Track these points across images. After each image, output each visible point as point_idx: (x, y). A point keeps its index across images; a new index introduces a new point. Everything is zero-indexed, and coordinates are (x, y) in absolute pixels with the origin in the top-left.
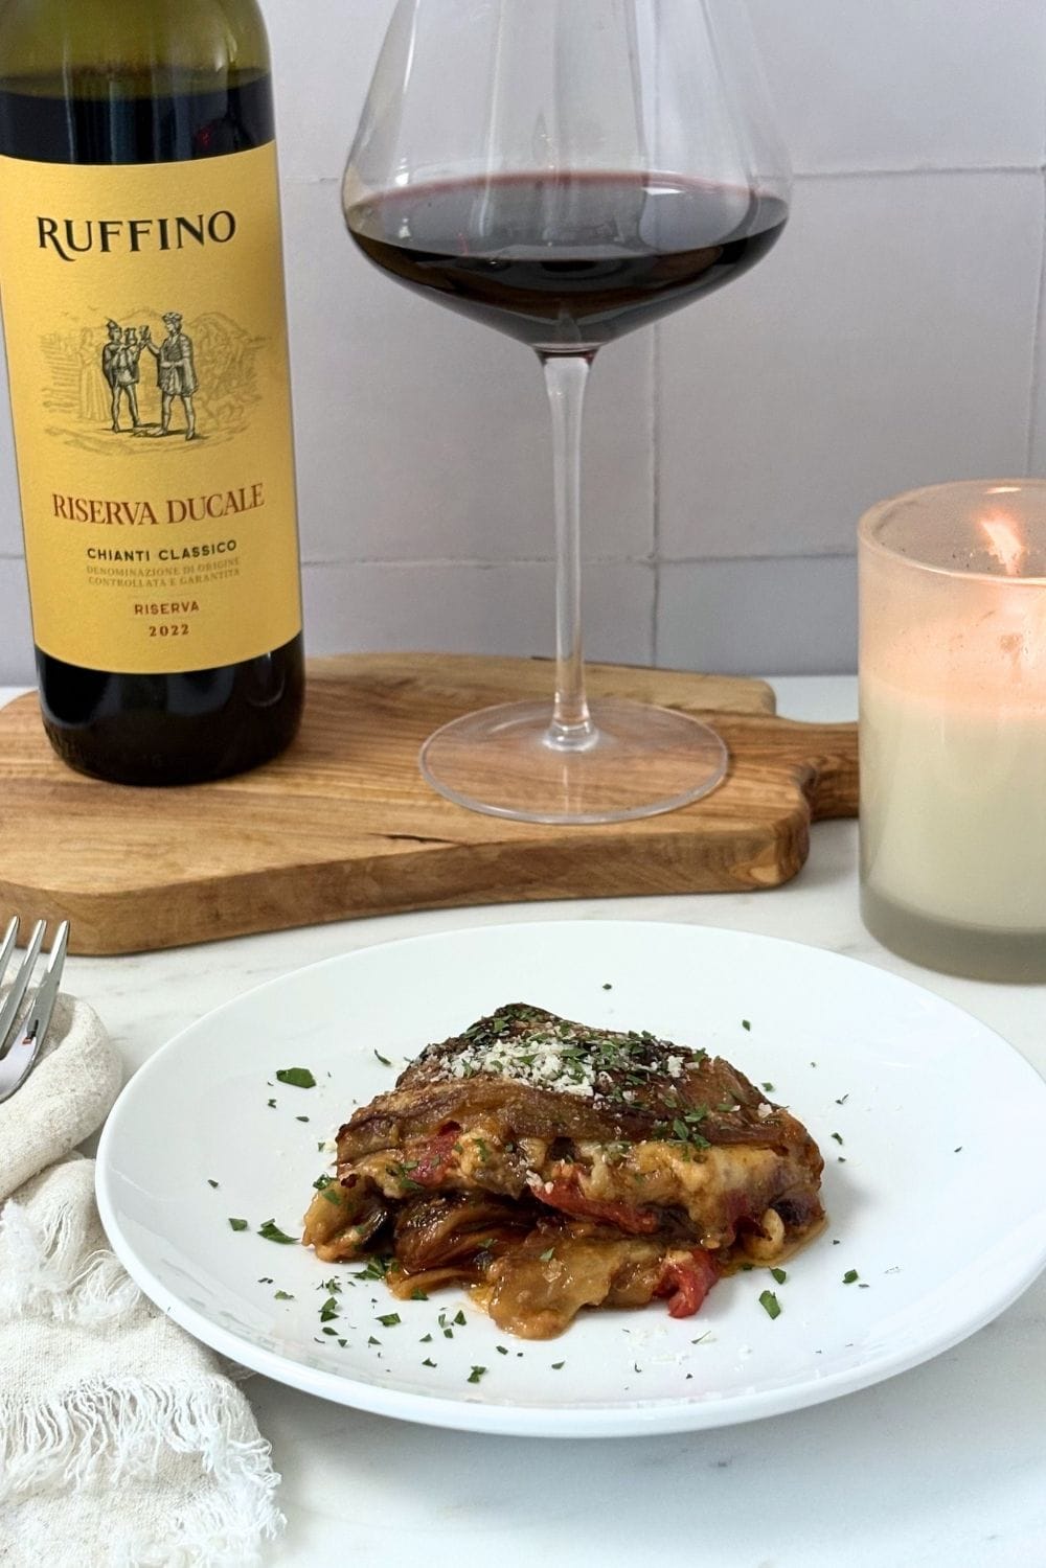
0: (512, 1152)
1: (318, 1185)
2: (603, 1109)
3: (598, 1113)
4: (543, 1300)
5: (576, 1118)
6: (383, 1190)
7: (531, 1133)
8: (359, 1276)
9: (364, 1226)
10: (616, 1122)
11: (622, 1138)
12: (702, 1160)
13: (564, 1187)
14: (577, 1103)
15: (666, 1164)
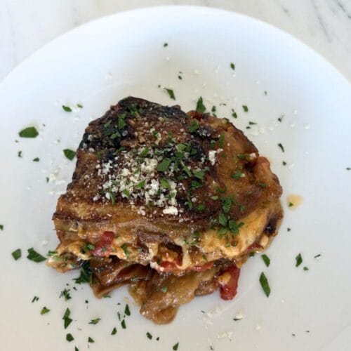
2: (184, 221)
8: (78, 281)
12: (236, 243)
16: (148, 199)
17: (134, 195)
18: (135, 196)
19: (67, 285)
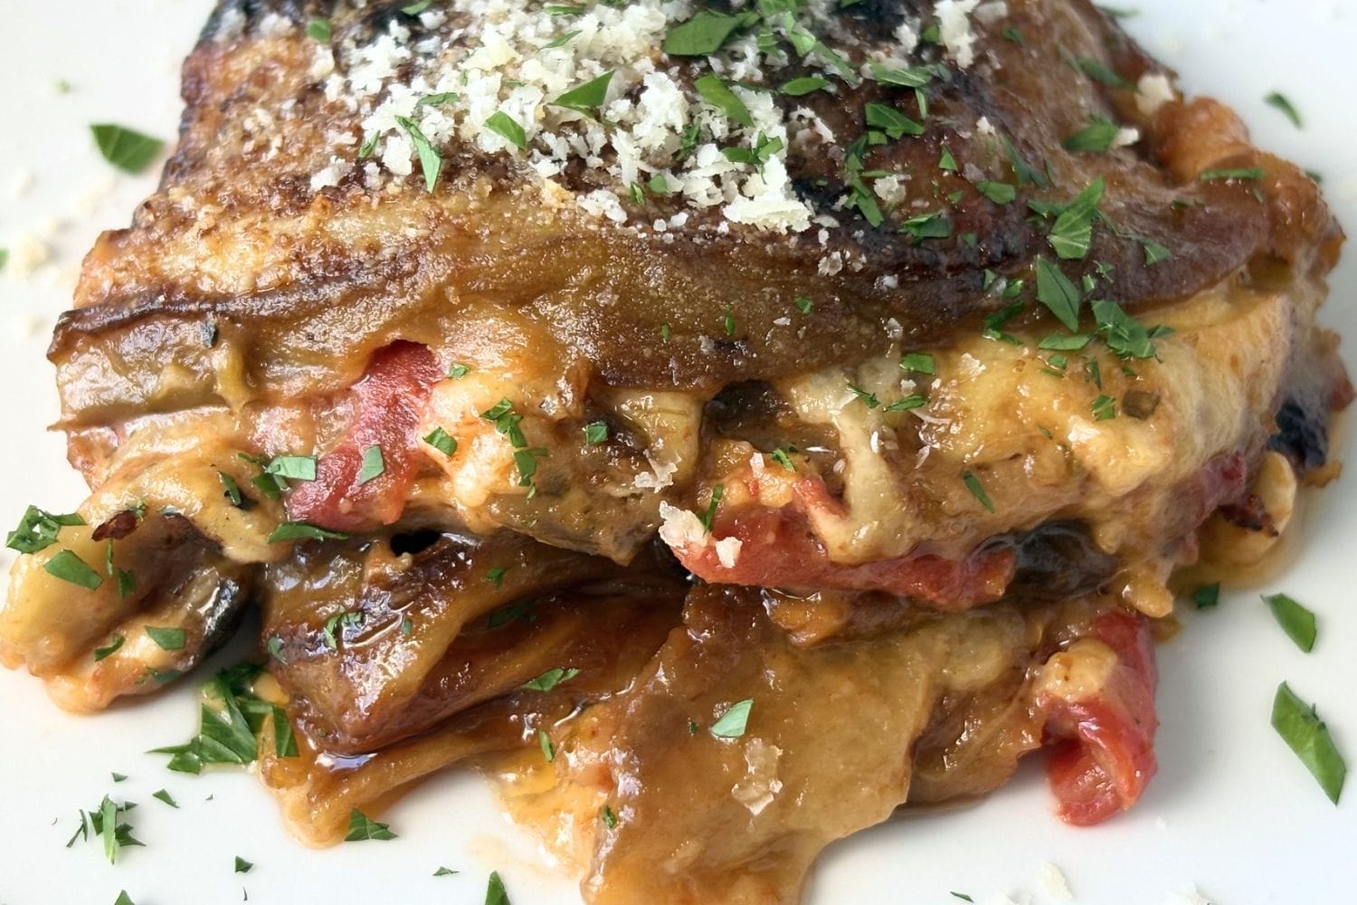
0: (605, 444)
1: (25, 540)
2: (846, 271)
3: (833, 284)
4: (736, 848)
5: (782, 321)
6: (221, 548)
7: (654, 377)
8: (185, 759)
9: (172, 621)
10: (887, 305)
11: (908, 347)
12: (1147, 406)
13: (770, 538)
14: (770, 262)
15: (1050, 433)
16: (628, 165)
17: (550, 139)
18: (560, 147)
19: (118, 779)
